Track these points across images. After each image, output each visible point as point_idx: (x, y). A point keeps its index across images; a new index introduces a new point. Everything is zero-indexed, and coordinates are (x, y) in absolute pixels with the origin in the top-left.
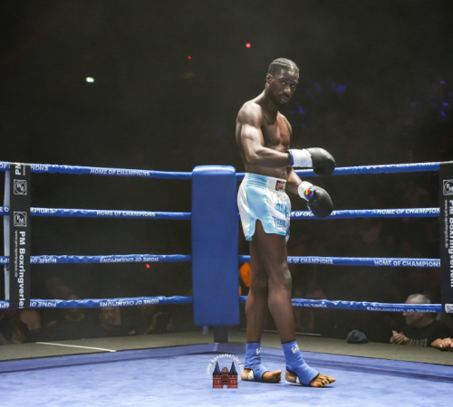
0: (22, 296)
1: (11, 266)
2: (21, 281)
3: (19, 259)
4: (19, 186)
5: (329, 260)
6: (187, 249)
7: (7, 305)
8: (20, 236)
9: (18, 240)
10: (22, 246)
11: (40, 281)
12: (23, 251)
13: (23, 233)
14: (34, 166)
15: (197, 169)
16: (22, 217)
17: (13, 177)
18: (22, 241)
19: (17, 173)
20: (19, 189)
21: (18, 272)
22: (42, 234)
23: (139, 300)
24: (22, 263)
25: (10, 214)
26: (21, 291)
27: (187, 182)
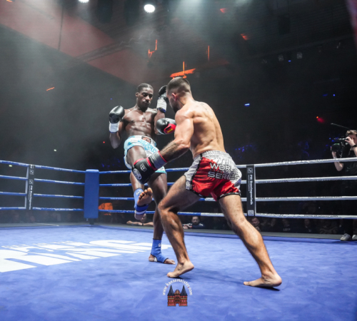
0: (30, 206)
1: (27, 195)
2: (30, 201)
4: (31, 171)
5: (126, 198)
6: (83, 195)
7: (25, 208)
8: (31, 187)
11: (36, 201)
12: (31, 192)
14: (37, 166)
15: (87, 170)
16: (32, 181)
17: (30, 168)
18: (31, 189)
20: (31, 173)
21: (30, 198)
22: (38, 187)
24: (31, 195)
25: (28, 180)
27: (83, 175)
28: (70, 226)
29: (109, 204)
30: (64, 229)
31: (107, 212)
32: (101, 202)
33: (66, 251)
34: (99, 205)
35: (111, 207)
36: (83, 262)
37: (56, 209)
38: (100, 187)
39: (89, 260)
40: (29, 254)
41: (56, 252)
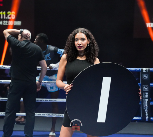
0: (147, 116)
3: (145, 103)
4: (145, 76)
8: (145, 94)
9: (145, 96)
10: (147, 98)
12: (147, 100)
13: (147, 93)
16: (146, 87)
18: (147, 96)
19: (144, 71)
20: (145, 77)
21: (145, 107)
24: (146, 104)
26: (147, 114)
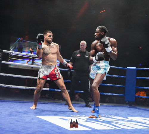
15: (128, 67)
23: (113, 94)
28: (115, 106)
29: (143, 92)
30: (111, 108)
31: (141, 98)
32: (138, 90)
33: (111, 122)
34: (136, 92)
35: (145, 95)
36: (123, 130)
37: (106, 94)
38: (137, 79)
39: (127, 129)
40: (87, 121)
41: (104, 122)
